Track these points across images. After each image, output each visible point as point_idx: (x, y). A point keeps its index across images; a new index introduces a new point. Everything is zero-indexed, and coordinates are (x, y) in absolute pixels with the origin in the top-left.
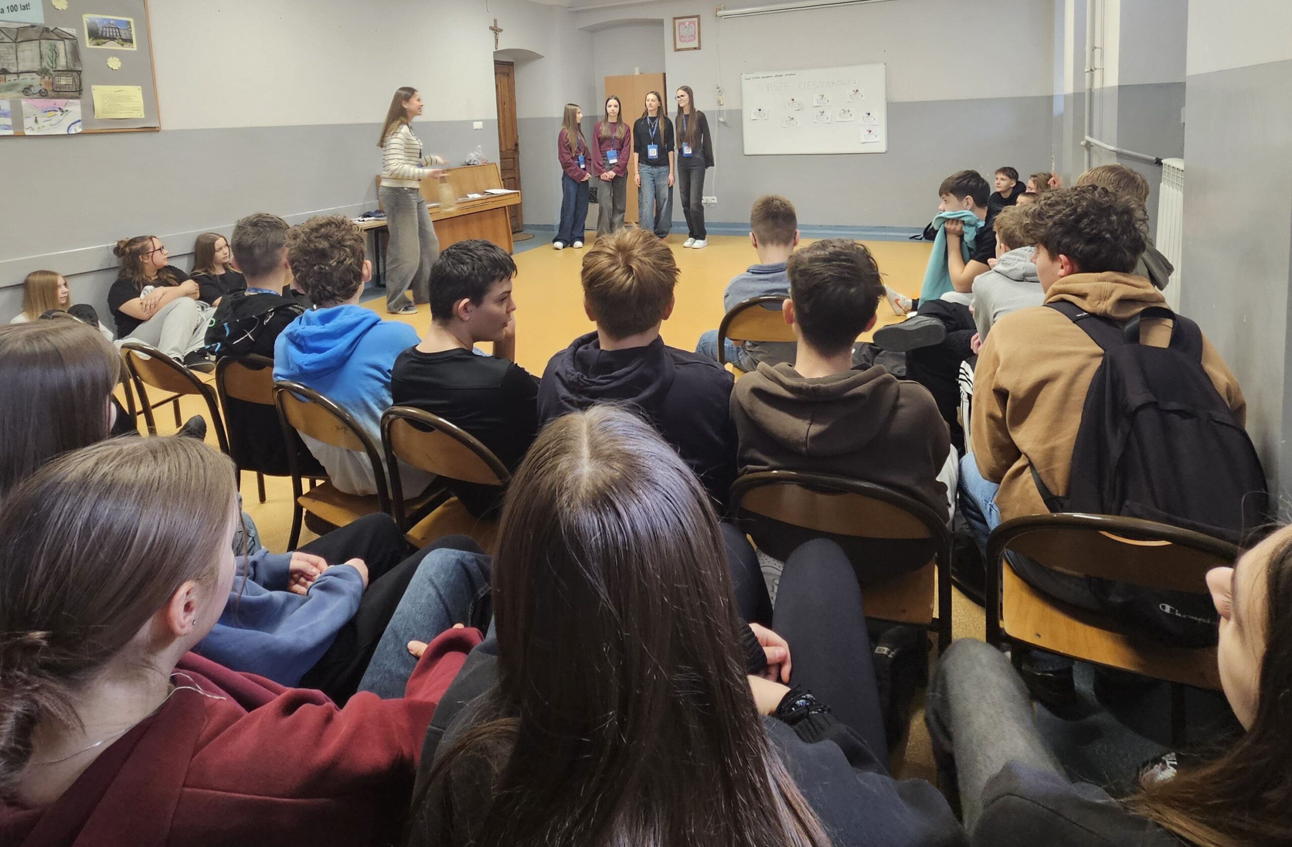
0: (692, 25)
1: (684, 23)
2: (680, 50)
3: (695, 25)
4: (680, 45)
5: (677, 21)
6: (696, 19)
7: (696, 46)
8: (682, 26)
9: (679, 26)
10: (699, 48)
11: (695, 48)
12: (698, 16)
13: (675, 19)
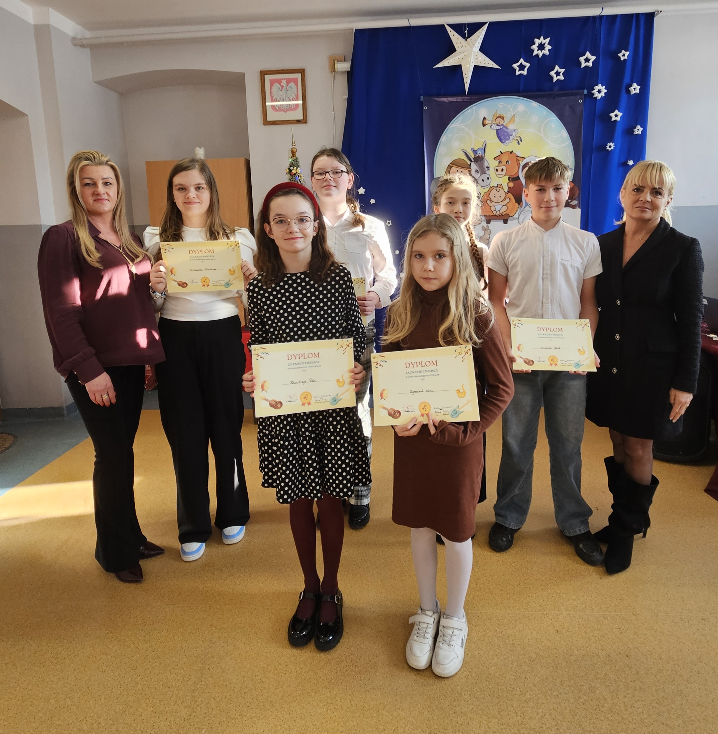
0: (292, 84)
1: (279, 81)
2: (274, 123)
3: (296, 84)
4: (272, 116)
5: (267, 78)
6: (298, 76)
7: (301, 117)
8: (276, 85)
9: (271, 85)
10: (304, 121)
11: (298, 121)
12: (302, 72)
13: (263, 74)
